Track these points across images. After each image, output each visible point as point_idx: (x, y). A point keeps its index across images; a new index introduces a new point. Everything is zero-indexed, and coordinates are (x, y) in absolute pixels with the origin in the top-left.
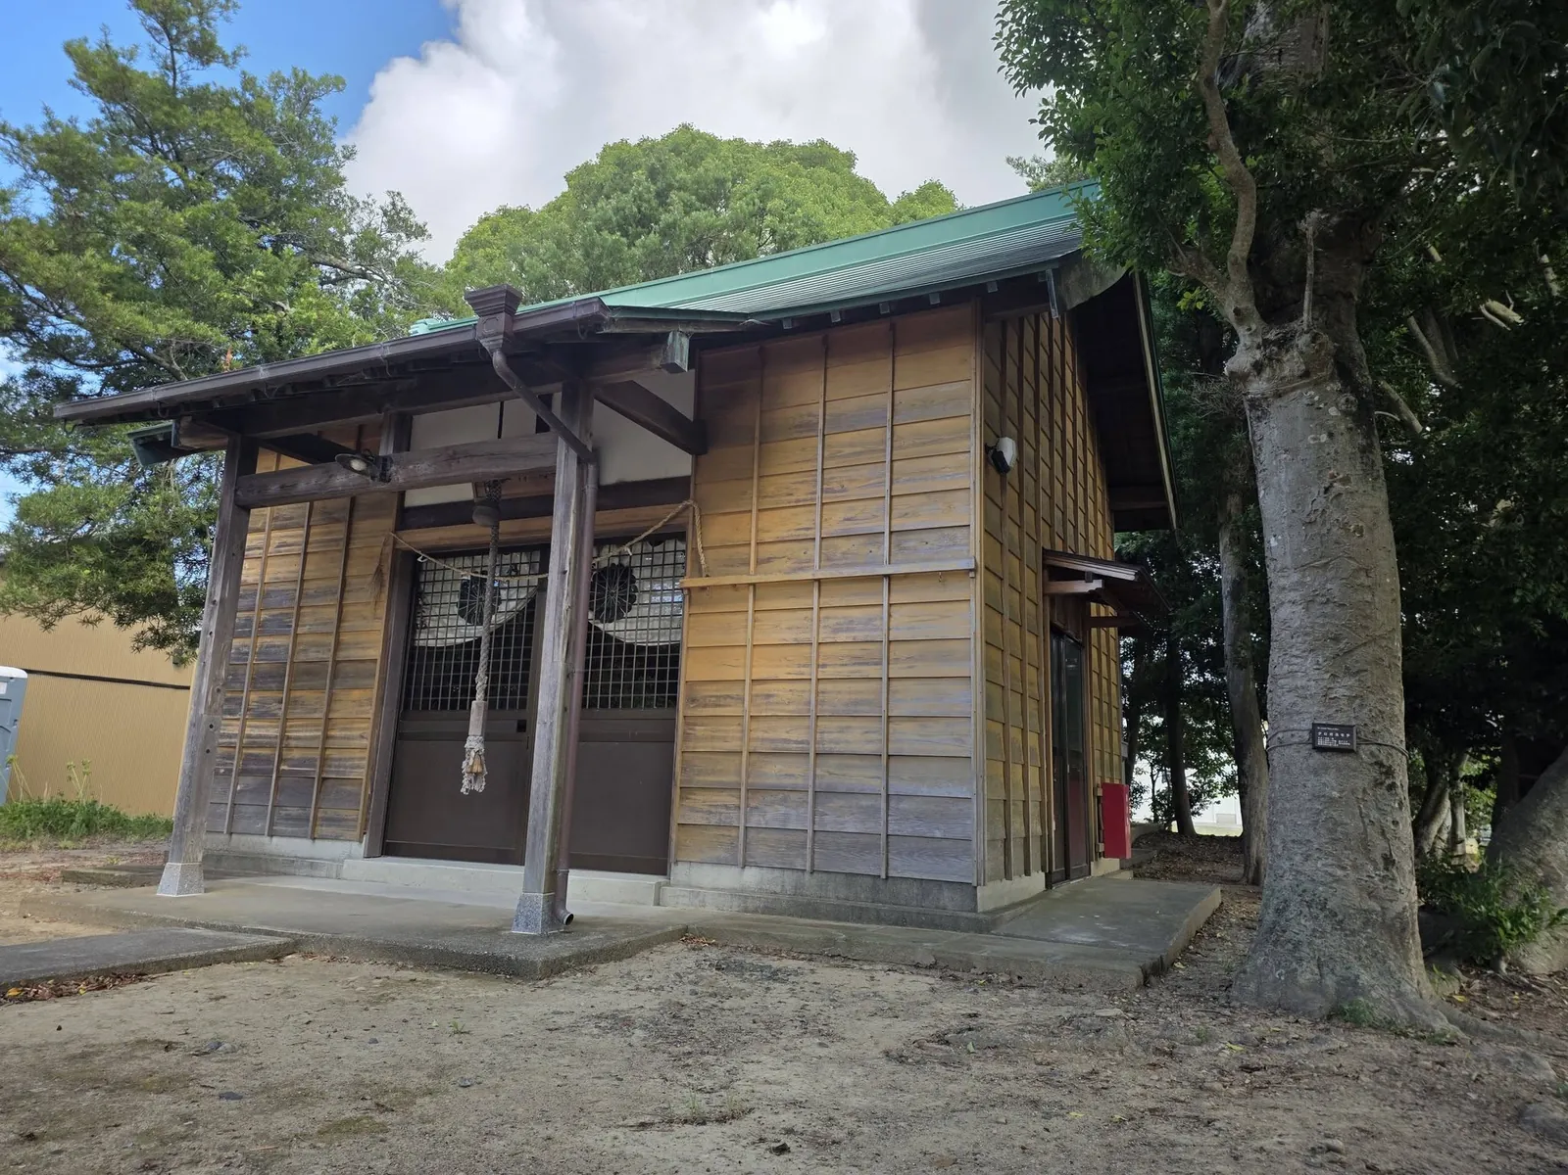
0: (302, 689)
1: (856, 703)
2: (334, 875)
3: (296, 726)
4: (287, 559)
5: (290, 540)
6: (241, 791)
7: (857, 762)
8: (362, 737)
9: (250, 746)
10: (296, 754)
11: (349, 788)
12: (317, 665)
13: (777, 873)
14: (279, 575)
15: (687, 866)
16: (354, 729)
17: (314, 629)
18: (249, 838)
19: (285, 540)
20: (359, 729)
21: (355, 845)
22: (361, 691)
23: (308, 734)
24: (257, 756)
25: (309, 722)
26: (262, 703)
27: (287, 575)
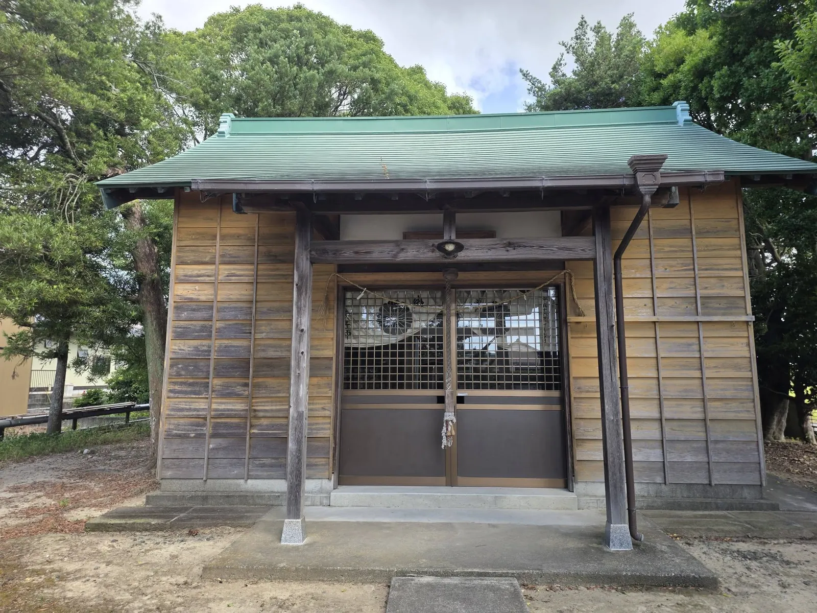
0: (265, 376)
1: (686, 391)
2: (318, 503)
3: (261, 402)
4: (238, 286)
5: (239, 273)
6: (213, 449)
7: (689, 423)
8: (324, 409)
9: (219, 417)
10: (265, 422)
11: (316, 444)
12: (276, 360)
13: (644, 486)
14: (231, 297)
15: (584, 484)
16: (316, 404)
17: (271, 335)
18: (224, 481)
19: (233, 272)
20: (321, 404)
21: (325, 482)
22: (319, 379)
23: (274, 408)
24: (226, 423)
25: (273, 399)
26: (227, 386)
27: (239, 297)
